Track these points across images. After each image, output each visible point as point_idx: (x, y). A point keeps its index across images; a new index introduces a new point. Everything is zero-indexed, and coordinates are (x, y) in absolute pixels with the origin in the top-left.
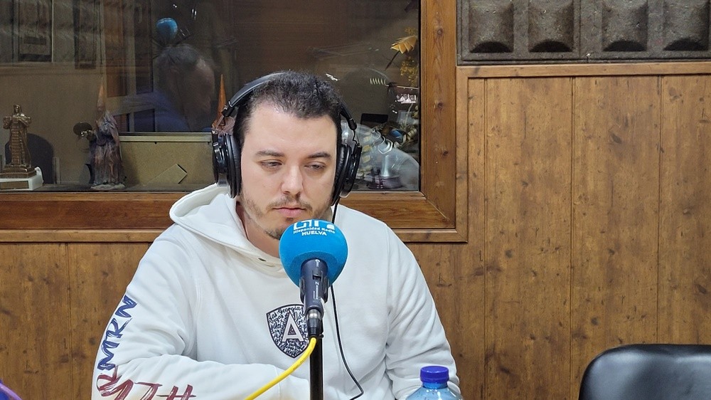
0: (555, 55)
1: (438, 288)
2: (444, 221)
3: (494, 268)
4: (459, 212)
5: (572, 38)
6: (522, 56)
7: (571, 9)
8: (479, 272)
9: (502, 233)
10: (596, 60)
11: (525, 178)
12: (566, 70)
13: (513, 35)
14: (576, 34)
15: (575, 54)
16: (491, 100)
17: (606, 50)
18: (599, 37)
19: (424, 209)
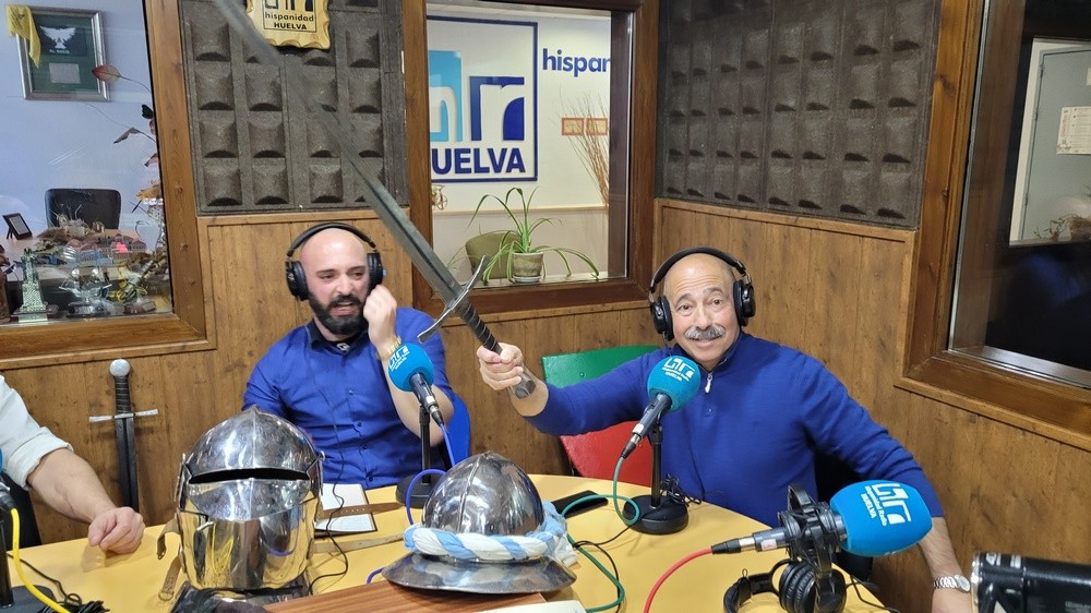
0: (276, 207)
1: (196, 386)
2: (196, 334)
3: (241, 365)
4: (209, 327)
5: (288, 196)
6: (249, 208)
7: (285, 173)
8: (228, 370)
9: (245, 339)
10: (306, 210)
11: (260, 298)
12: (285, 217)
13: (241, 194)
14: (291, 190)
15: (291, 206)
16: (228, 242)
17: (314, 202)
18: (308, 192)
19: (177, 326)
